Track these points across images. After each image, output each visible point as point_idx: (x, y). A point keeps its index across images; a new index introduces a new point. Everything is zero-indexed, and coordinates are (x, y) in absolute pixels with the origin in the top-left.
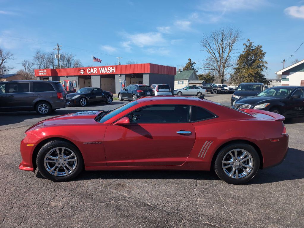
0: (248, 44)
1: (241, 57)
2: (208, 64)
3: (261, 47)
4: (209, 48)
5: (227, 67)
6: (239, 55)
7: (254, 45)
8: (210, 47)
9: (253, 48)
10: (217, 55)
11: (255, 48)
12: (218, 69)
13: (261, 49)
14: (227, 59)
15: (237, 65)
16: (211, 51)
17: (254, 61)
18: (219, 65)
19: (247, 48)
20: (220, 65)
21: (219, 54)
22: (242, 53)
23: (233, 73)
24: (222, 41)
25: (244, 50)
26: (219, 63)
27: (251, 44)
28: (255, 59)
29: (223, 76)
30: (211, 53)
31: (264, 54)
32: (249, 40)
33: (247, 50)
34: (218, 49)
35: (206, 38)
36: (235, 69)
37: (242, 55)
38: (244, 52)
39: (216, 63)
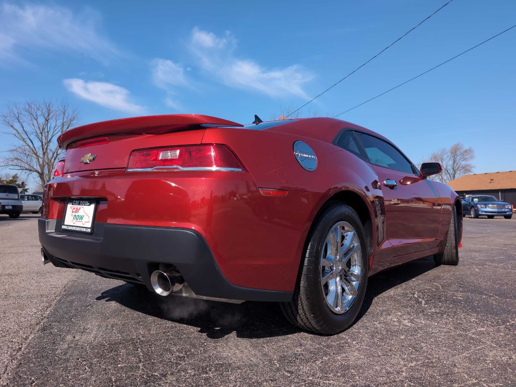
2: (18, 159)
4: (20, 130)
8: (23, 127)
10: (37, 144)
12: (40, 170)
16: (25, 136)
18: (41, 162)
20: (43, 163)
21: (42, 143)
24: (47, 120)
26: (41, 160)
30: (23, 140)
34: (40, 135)
35: (15, 110)
39: (35, 160)
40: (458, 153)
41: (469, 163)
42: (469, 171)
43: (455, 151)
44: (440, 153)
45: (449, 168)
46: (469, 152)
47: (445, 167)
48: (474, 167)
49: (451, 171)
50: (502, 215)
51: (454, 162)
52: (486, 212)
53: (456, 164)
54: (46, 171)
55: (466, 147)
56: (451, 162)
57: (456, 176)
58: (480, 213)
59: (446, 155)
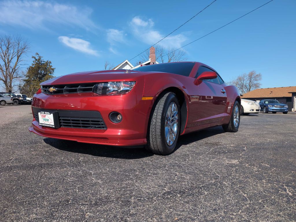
0: (37, 58)
1: (31, 69)
3: (50, 63)
5: (16, 77)
6: (28, 66)
7: (43, 60)
9: (43, 63)
11: (44, 62)
12: (4, 79)
13: (50, 64)
14: (16, 69)
15: (27, 77)
17: (44, 75)
18: (5, 74)
19: (37, 62)
20: (6, 75)
21: (5, 63)
22: (31, 65)
23: (22, 86)
24: (8, 49)
25: (33, 63)
26: (5, 73)
27: (40, 58)
28: (45, 73)
29: (11, 86)
31: (53, 70)
32: (37, 54)
33: (36, 63)
34: (4, 57)
36: (25, 80)
37: (32, 67)
38: (33, 65)
40: (253, 76)
41: (258, 82)
42: (258, 87)
43: (251, 76)
44: (242, 76)
45: (247, 85)
46: (259, 76)
47: (245, 84)
48: (261, 85)
49: (248, 87)
50: (281, 112)
51: (250, 81)
52: (273, 110)
53: (251, 83)
54: (8, 80)
55: (257, 73)
56: (248, 82)
57: (250, 90)
58: (269, 110)
59: (246, 77)
